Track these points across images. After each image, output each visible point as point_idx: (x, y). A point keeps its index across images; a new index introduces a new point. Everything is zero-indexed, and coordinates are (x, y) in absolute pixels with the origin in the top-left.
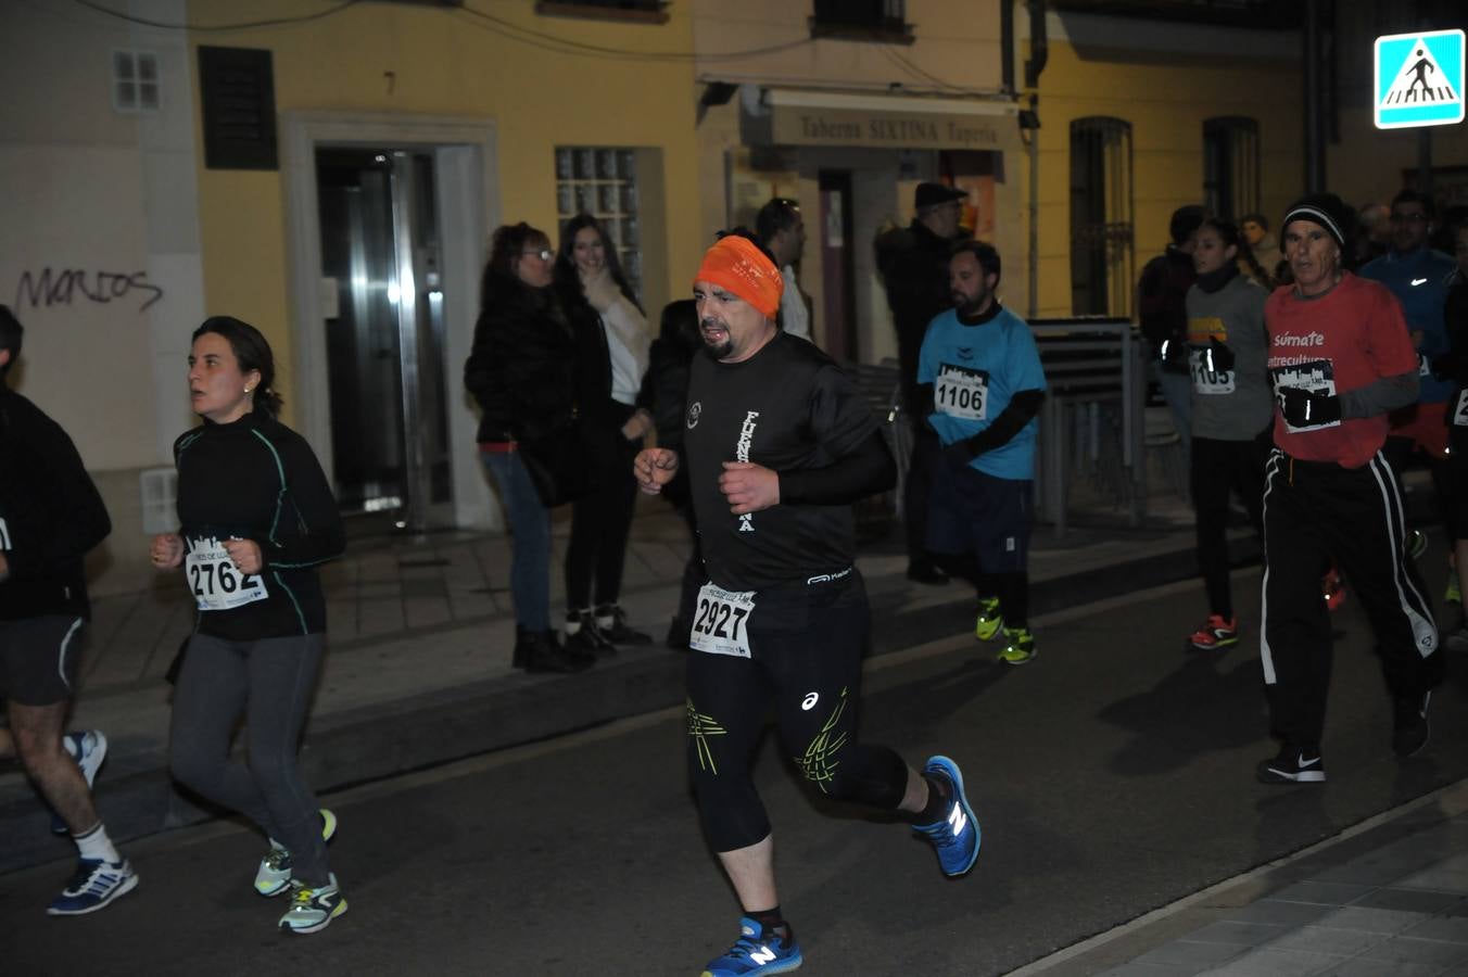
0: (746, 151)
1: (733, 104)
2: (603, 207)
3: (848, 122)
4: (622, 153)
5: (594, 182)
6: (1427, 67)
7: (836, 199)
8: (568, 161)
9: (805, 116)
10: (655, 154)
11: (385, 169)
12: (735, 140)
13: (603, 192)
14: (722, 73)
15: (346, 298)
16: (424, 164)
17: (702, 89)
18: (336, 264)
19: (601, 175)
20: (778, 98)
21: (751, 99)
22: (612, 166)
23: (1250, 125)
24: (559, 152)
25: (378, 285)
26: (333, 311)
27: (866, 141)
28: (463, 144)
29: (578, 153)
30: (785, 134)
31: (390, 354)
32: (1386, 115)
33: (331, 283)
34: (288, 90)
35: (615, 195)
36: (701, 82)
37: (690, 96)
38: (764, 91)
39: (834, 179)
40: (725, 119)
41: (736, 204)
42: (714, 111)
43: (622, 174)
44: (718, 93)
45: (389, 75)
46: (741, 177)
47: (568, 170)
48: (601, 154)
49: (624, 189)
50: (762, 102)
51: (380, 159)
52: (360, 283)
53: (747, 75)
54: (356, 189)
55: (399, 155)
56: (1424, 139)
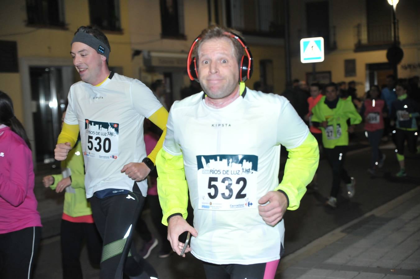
0: (144, 68)
1: (141, 56)
3: (171, 60)
7: (168, 80)
9: (160, 59)
10: (121, 68)
11: (49, 73)
12: (141, 65)
14: (138, 48)
15: (38, 106)
16: (59, 71)
17: (132, 52)
18: (36, 97)
20: (153, 54)
21: (145, 54)
23: (270, 61)
25: (47, 103)
26: (34, 110)
27: (176, 65)
30: (155, 63)
31: (50, 121)
32: (305, 59)
33: (34, 103)
34: (22, 52)
36: (132, 50)
37: (130, 53)
38: (149, 52)
39: (168, 75)
40: (139, 60)
42: (137, 58)
44: (137, 53)
45: (49, 48)
46: (144, 74)
50: (149, 55)
51: (47, 70)
52: (42, 102)
53: (144, 48)
54: (41, 78)
55: (52, 69)
56: (314, 65)
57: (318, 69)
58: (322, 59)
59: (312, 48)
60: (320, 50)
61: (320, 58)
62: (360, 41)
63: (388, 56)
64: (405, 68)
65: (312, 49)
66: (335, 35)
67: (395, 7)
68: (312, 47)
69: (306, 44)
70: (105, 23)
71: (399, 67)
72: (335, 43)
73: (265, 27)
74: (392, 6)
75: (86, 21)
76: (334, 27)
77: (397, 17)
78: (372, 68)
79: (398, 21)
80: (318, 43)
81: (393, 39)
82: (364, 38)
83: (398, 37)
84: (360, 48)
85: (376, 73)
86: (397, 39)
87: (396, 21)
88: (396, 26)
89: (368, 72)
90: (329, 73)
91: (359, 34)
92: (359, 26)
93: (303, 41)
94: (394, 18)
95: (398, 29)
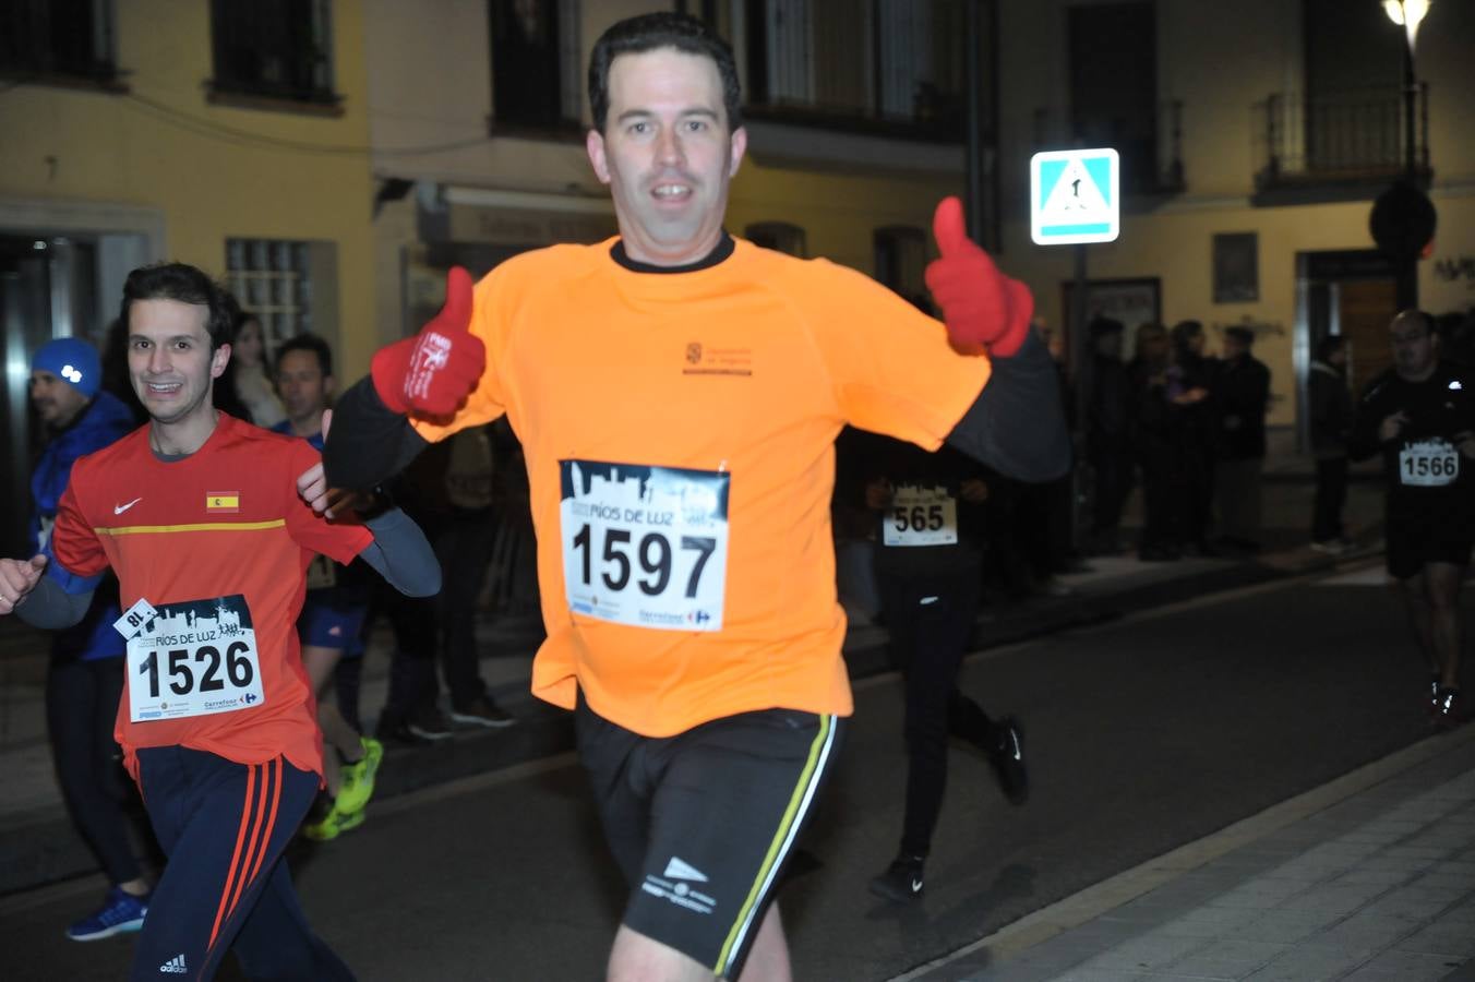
0: (422, 247)
1: (409, 202)
2: (275, 300)
3: (527, 222)
4: (296, 246)
5: (266, 275)
6: (1080, 185)
8: (239, 253)
9: (484, 214)
10: (329, 248)
11: (46, 255)
12: (410, 236)
13: (275, 285)
14: (400, 169)
16: (87, 251)
17: (377, 186)
19: (274, 267)
20: (457, 196)
21: (427, 194)
22: (284, 258)
23: (919, 235)
24: (230, 243)
28: (127, 233)
29: (250, 246)
30: (462, 231)
32: (1045, 231)
35: (287, 289)
36: (376, 177)
37: (365, 193)
38: (441, 188)
40: (401, 215)
41: (413, 299)
42: (391, 207)
43: (296, 265)
44: (394, 189)
45: (51, 160)
46: (418, 274)
47: (239, 261)
48: (273, 247)
49: (297, 283)
50: (440, 199)
51: (40, 245)
52: (16, 368)
53: (424, 172)
54: (13, 276)
55: (60, 242)
56: (1081, 253)
57: (1094, 272)
58: (1111, 234)
59: (1073, 189)
60: (1106, 197)
61: (1105, 228)
62: (1274, 163)
63: (1377, 224)
64: (1449, 271)
65: (1076, 194)
66: (1177, 134)
67: (1412, 32)
68: (1076, 184)
69: (1053, 172)
70: (273, 71)
71: (1425, 268)
72: (1178, 168)
73: (900, 102)
74: (1402, 29)
75: (200, 60)
76: (1178, 105)
77: (1421, 74)
78: (1320, 268)
79: (1425, 86)
80: (1096, 169)
81: (1403, 159)
82: (1293, 153)
83: (1426, 151)
84: (1275, 189)
85: (1335, 289)
86: (1419, 157)
87: (1417, 87)
88: (1418, 107)
89: (1304, 285)
90: (1155, 283)
91: (1272, 133)
92: (1272, 104)
93: (1040, 162)
94: (1410, 78)
95: (1425, 118)
